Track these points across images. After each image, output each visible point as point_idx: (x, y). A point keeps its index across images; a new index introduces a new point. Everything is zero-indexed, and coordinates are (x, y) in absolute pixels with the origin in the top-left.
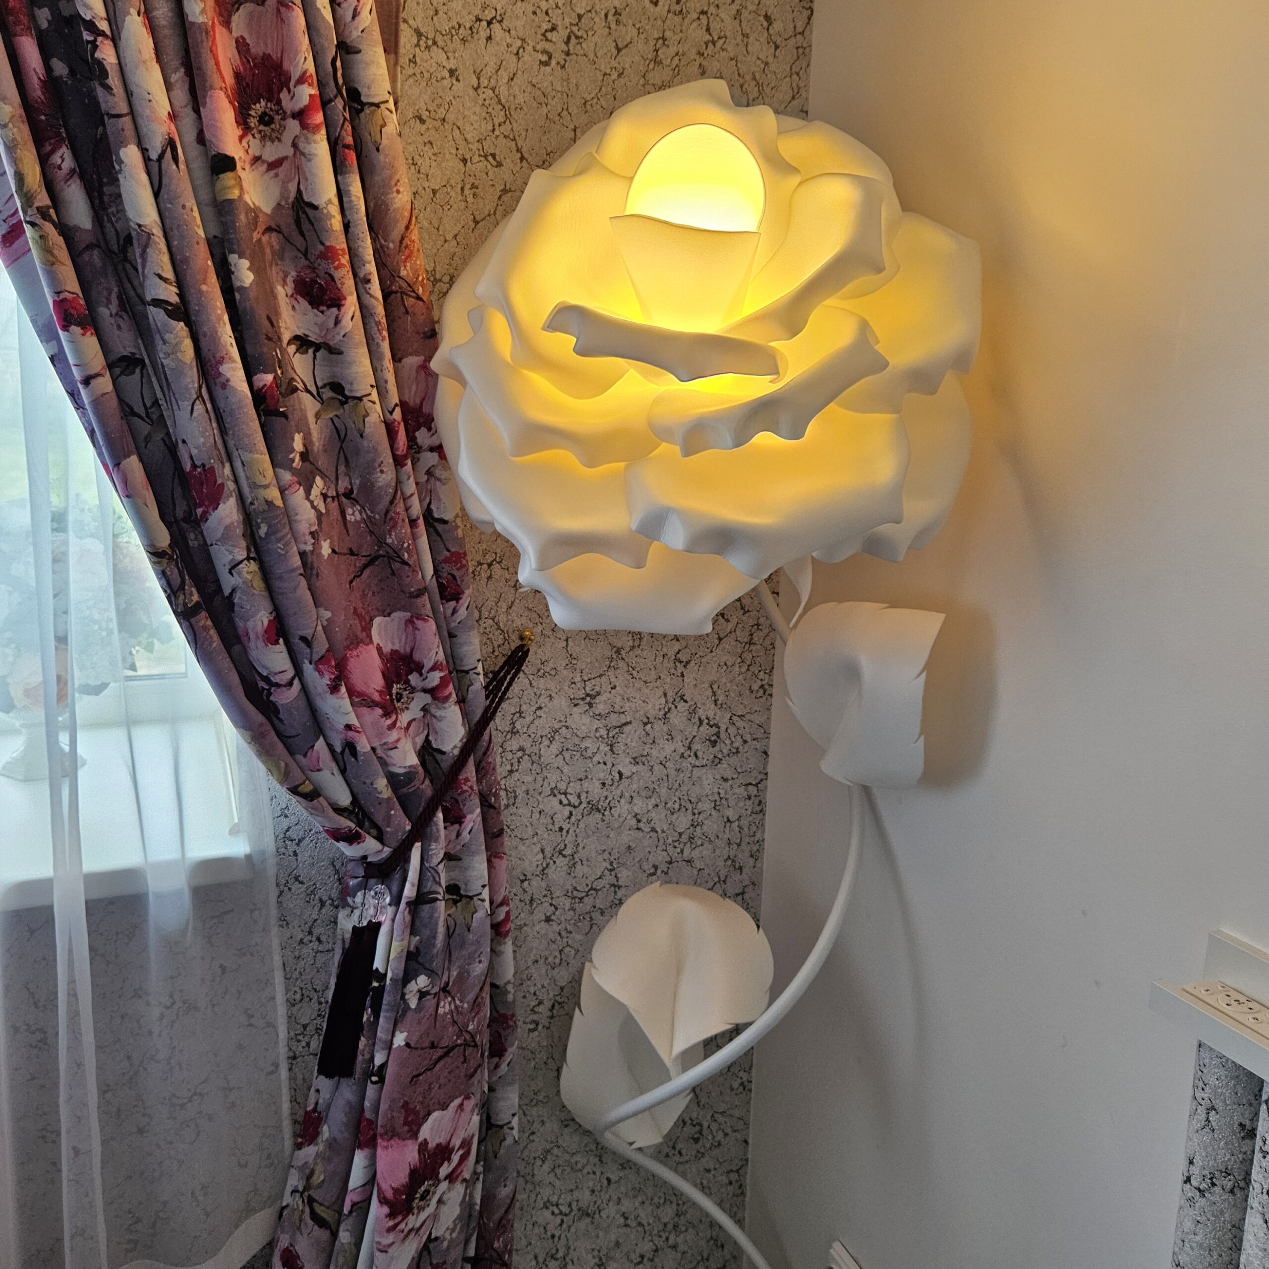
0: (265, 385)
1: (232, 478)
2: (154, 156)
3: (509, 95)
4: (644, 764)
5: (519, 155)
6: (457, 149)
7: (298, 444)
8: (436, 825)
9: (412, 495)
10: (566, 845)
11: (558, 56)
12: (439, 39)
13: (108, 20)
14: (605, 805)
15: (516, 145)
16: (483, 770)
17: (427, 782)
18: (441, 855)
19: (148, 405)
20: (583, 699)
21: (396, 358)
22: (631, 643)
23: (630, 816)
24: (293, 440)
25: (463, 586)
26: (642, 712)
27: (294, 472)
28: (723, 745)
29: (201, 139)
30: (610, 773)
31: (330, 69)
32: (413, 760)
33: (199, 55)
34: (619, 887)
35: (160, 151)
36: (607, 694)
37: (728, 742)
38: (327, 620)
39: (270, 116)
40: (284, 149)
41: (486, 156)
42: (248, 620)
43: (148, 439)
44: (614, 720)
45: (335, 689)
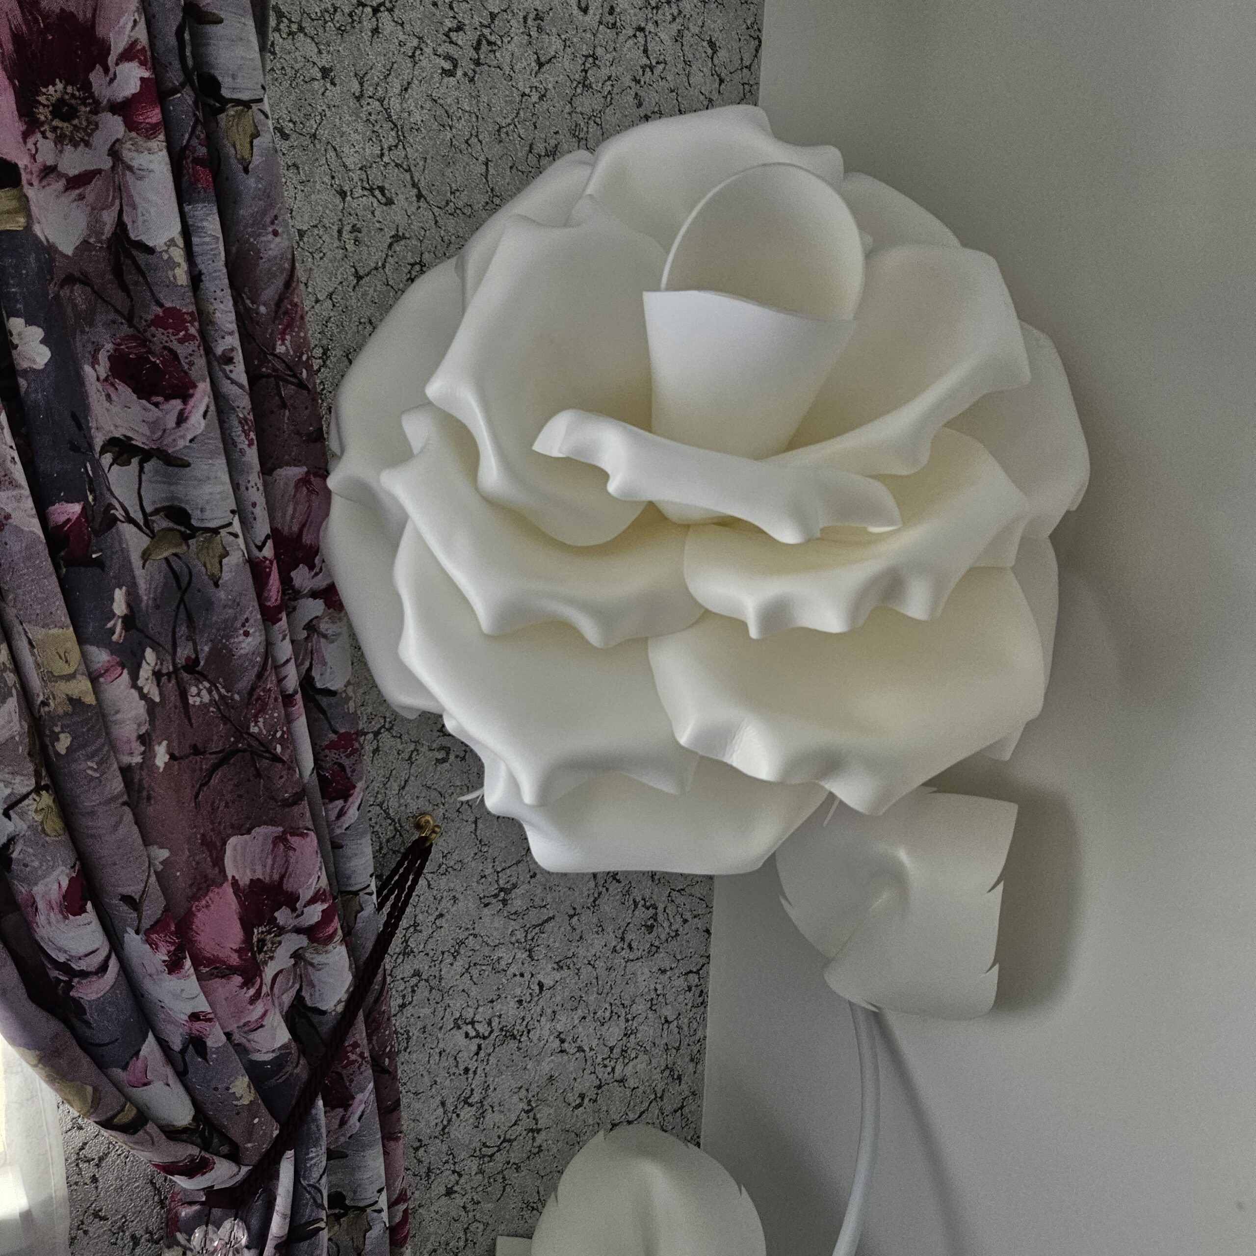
0: (69, 520)
1: (11, 667)
3: (403, 110)
4: (569, 968)
5: (415, 191)
6: (333, 178)
7: (119, 606)
8: (316, 1120)
9: (288, 661)
10: (472, 1090)
11: (466, 65)
12: (306, 24)
14: (521, 1029)
15: (412, 177)
16: (375, 1024)
18: (324, 1161)
20: (496, 896)
21: (267, 469)
23: (552, 1037)
24: (112, 600)
25: (354, 778)
26: (568, 903)
27: (114, 649)
28: (660, 929)
30: (529, 987)
31: (173, 42)
32: (283, 1036)
34: (539, 1131)
36: (525, 886)
37: (666, 924)
38: (162, 863)
39: (70, 106)
40: (95, 158)
41: (371, 190)
42: (36, 884)
44: (534, 917)
45: (174, 966)
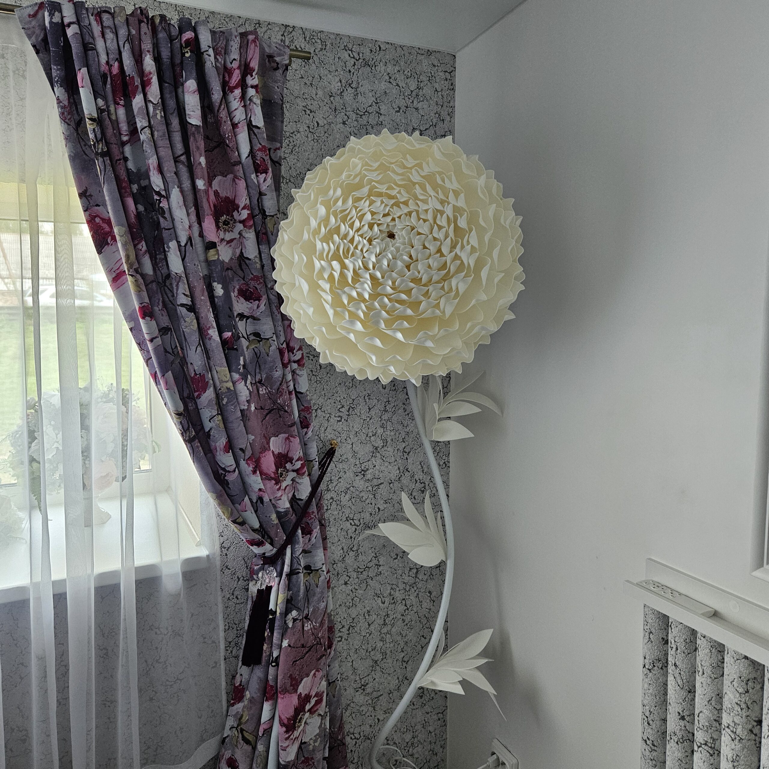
0: (227, 338)
1: (211, 378)
2: (183, 244)
4: (390, 504)
7: (242, 362)
8: (297, 536)
9: (290, 381)
10: (354, 545)
13: (165, 190)
14: (372, 525)
16: (319, 507)
17: (294, 515)
18: (301, 551)
19: (173, 348)
20: (360, 472)
22: (382, 444)
24: (240, 360)
25: (310, 423)
26: (388, 478)
27: (240, 374)
29: (201, 235)
30: (374, 509)
31: (256, 203)
32: (288, 505)
33: (202, 202)
34: (380, 566)
35: (185, 242)
36: (372, 470)
38: (251, 440)
39: (228, 222)
40: (234, 235)
42: (217, 443)
43: (172, 363)
44: (375, 482)
45: (254, 472)
